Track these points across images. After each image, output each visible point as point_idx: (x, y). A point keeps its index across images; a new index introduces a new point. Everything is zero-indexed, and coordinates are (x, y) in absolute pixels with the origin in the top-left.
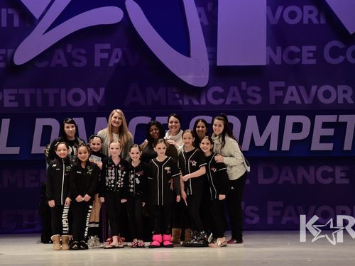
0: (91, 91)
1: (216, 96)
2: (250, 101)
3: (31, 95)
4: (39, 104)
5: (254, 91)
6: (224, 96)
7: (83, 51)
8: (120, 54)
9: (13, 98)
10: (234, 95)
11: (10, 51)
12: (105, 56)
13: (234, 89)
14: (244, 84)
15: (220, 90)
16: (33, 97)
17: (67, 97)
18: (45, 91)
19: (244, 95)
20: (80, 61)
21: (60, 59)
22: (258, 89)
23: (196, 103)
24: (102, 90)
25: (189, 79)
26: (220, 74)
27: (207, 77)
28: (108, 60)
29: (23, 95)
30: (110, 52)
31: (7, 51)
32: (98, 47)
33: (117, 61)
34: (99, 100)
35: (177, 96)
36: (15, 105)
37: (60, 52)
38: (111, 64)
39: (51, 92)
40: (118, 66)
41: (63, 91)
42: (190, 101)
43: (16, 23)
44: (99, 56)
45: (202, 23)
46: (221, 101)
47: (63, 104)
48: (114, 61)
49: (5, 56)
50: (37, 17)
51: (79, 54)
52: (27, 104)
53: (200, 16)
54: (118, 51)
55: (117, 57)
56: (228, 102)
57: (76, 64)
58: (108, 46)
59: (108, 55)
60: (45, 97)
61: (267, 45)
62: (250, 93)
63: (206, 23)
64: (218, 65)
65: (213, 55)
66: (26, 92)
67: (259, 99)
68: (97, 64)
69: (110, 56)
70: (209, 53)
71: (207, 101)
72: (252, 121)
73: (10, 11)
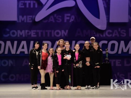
0: (63, 31)
1: (109, 33)
2: (121, 35)
3: (41, 32)
4: (44, 36)
5: (123, 32)
6: (112, 33)
7: (60, 17)
8: (74, 18)
9: (35, 33)
10: (116, 33)
11: (34, 16)
12: (68, 18)
13: (116, 31)
14: (119, 29)
15: (111, 31)
16: (42, 33)
17: (54, 33)
18: (46, 31)
19: (120, 33)
20: (59, 20)
21: (52, 19)
22: (125, 31)
23: (102, 36)
24: (67, 31)
25: (99, 27)
26: (110, 25)
27: (106, 26)
28: (69, 20)
29: (38, 32)
30: (70, 17)
31: (33, 16)
32: (66, 15)
33: (73, 20)
34: (66, 34)
35: (95, 33)
36: (35, 36)
37: (52, 17)
38: (70, 21)
39: (48, 31)
40: (73, 22)
41: (53, 31)
42: (99, 35)
43: (36, 6)
44: (66, 18)
45: (104, 7)
46: (111, 35)
47: (53, 36)
48: (72, 20)
49: (32, 18)
50: (44, 4)
51: (59, 17)
52: (40, 36)
53: (104, 4)
54: (73, 17)
55: (73, 19)
56: (113, 36)
57: (58, 21)
58: (69, 15)
59: (69, 18)
60: (46, 33)
61: (129, 15)
62: (122, 32)
63: (106, 6)
64: (110, 22)
65: (108, 18)
66: (39, 31)
67: (125, 35)
68: (65, 21)
69: (70, 18)
70: (107, 18)
71: (106, 35)
72: (122, 43)
73: (34, 2)
